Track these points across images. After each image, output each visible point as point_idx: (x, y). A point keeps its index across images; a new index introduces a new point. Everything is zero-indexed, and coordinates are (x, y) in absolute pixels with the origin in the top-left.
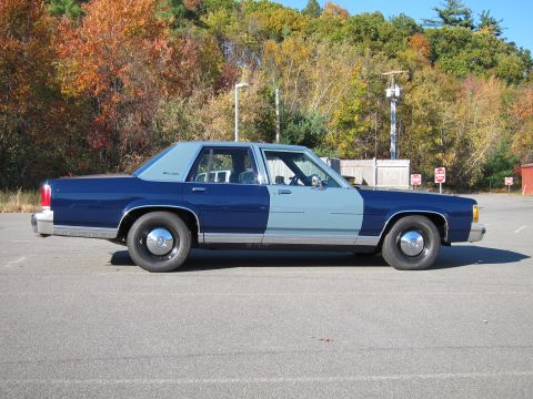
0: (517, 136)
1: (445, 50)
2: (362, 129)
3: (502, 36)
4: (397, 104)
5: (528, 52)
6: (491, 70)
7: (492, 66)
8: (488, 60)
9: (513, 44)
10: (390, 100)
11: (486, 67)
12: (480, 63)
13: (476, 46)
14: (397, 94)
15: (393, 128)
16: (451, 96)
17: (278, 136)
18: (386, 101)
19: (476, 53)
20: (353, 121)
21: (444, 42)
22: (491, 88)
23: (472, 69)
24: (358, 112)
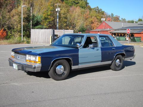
2: (50, 20)
4: (59, 13)
6: (78, 5)
7: (78, 3)
10: (57, 12)
11: (76, 4)
14: (59, 10)
15: (58, 19)
16: (68, 11)
17: (31, 21)
20: (48, 18)
23: (73, 4)
24: (49, 15)
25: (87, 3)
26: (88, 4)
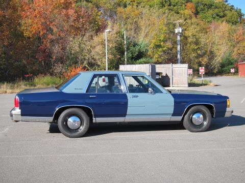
0: (235, 49)
1: (203, 10)
2: (165, 49)
3: (228, 3)
4: (181, 36)
5: (240, 10)
6: (223, 19)
7: (223, 17)
8: (222, 14)
9: (233, 6)
10: (177, 34)
11: (221, 17)
12: (218, 15)
13: (216, 7)
14: (180, 31)
15: (179, 47)
16: (205, 31)
17: (125, 53)
18: (175, 35)
19: (216, 10)
20: (160, 45)
21: (202, 6)
22: (224, 27)
23: (214, 18)
24: (163, 41)
25: (240, 15)
26: (244, 15)
